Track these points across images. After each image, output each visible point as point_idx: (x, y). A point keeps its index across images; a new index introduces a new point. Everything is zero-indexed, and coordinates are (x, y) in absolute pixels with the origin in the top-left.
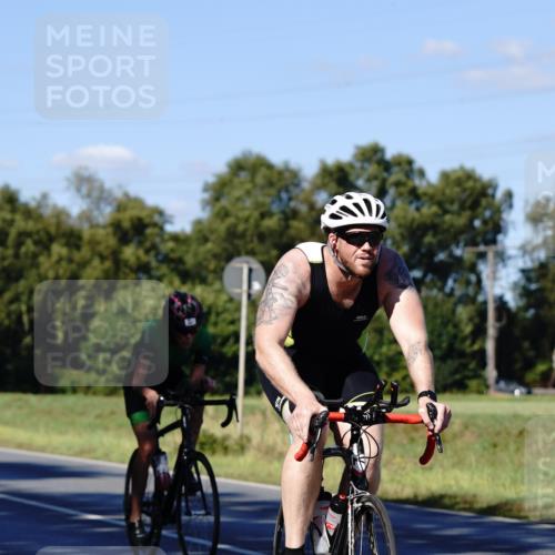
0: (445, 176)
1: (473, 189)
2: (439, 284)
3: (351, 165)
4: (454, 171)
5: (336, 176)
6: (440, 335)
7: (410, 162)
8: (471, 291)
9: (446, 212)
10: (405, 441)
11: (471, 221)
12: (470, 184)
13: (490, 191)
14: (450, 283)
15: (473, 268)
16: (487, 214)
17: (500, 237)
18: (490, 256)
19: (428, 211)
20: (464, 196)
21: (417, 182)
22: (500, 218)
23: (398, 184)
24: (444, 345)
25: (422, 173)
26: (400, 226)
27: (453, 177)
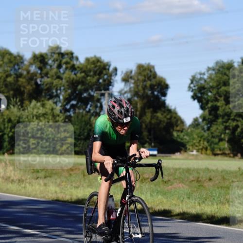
0: (87, 60)
1: (100, 66)
2: (84, 107)
3: (46, 54)
4: (92, 58)
5: (39, 59)
6: (84, 129)
7: (72, 54)
8: (98, 110)
9: (88, 76)
10: (67, 175)
11: (98, 80)
12: (99, 64)
13: (107, 67)
14: (89, 106)
15: (99, 100)
16: (106, 77)
17: (110, 87)
18: (106, 95)
19: (80, 75)
20: (96, 69)
21: (75, 62)
22: (111, 79)
23: (66, 63)
24: (86, 134)
25: (77, 59)
26: (67, 82)
27: (91, 60)
